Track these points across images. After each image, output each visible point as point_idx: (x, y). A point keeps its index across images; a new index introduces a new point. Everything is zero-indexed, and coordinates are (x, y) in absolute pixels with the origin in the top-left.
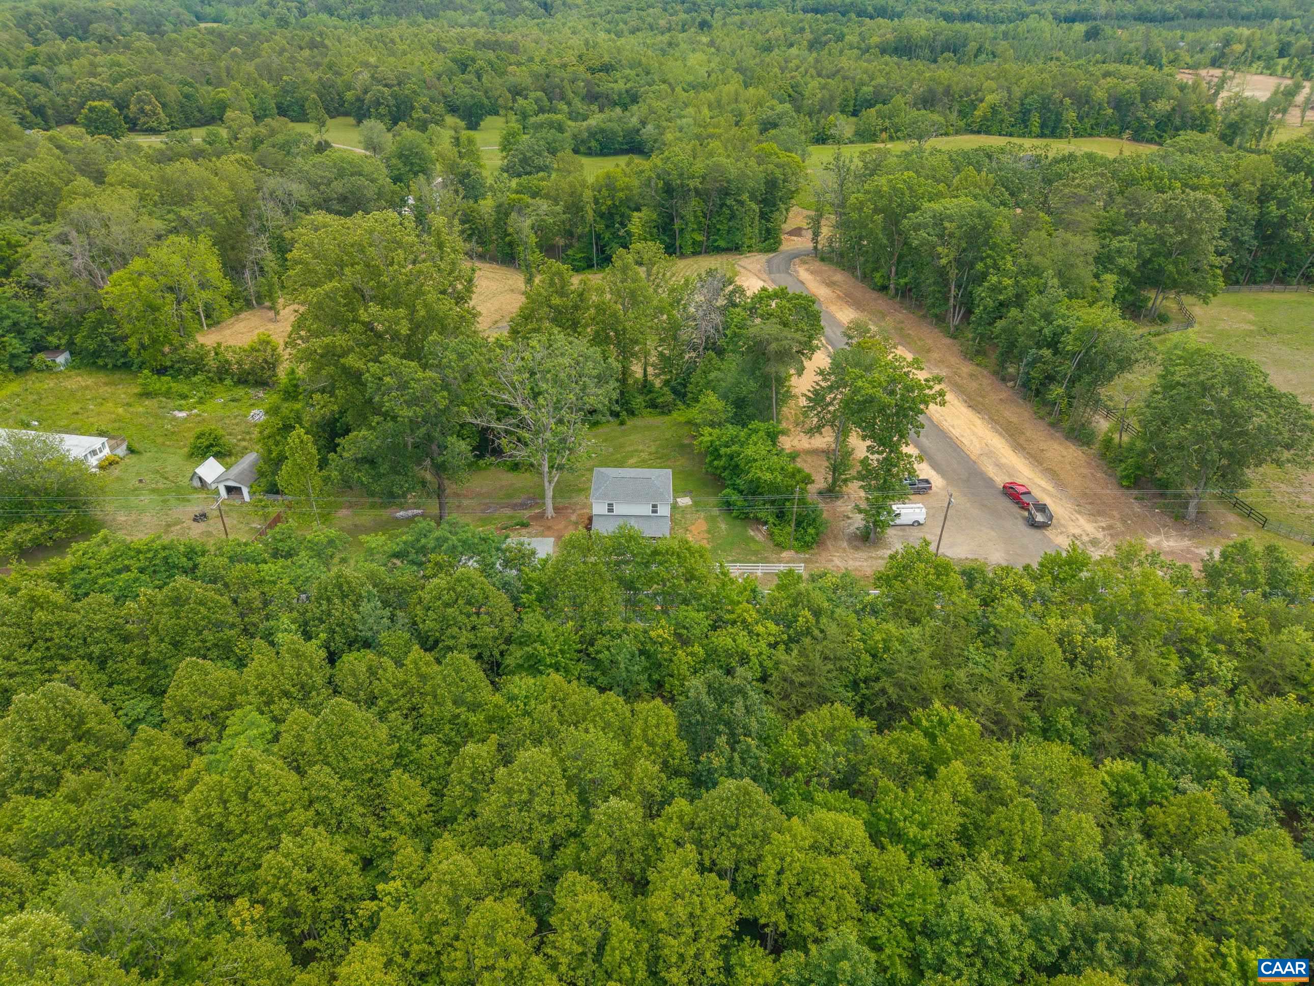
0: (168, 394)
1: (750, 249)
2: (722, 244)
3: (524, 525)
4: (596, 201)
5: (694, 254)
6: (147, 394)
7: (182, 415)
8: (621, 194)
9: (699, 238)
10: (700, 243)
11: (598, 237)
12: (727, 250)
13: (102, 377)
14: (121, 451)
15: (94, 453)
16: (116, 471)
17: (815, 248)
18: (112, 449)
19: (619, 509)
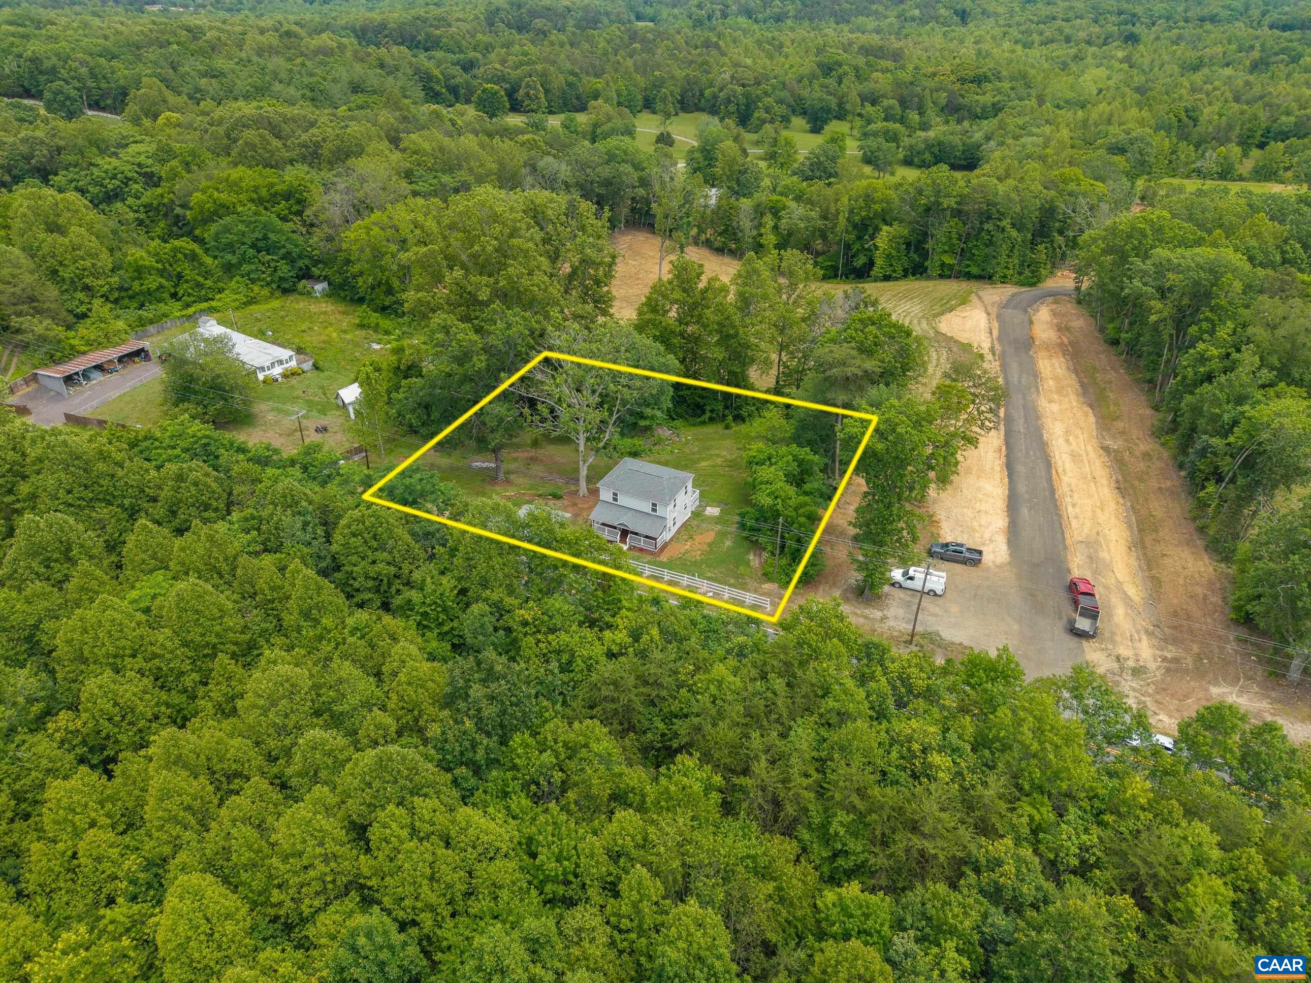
0: (376, 328)
1: (1004, 280)
2: (974, 270)
3: (556, 497)
4: (851, 211)
5: (941, 276)
6: (362, 326)
7: (376, 346)
8: (876, 207)
9: (948, 260)
10: (951, 267)
11: (848, 247)
12: (979, 278)
13: (342, 307)
14: (308, 366)
15: (280, 362)
16: (294, 381)
17: (1078, 289)
18: (299, 363)
19: (623, 500)
